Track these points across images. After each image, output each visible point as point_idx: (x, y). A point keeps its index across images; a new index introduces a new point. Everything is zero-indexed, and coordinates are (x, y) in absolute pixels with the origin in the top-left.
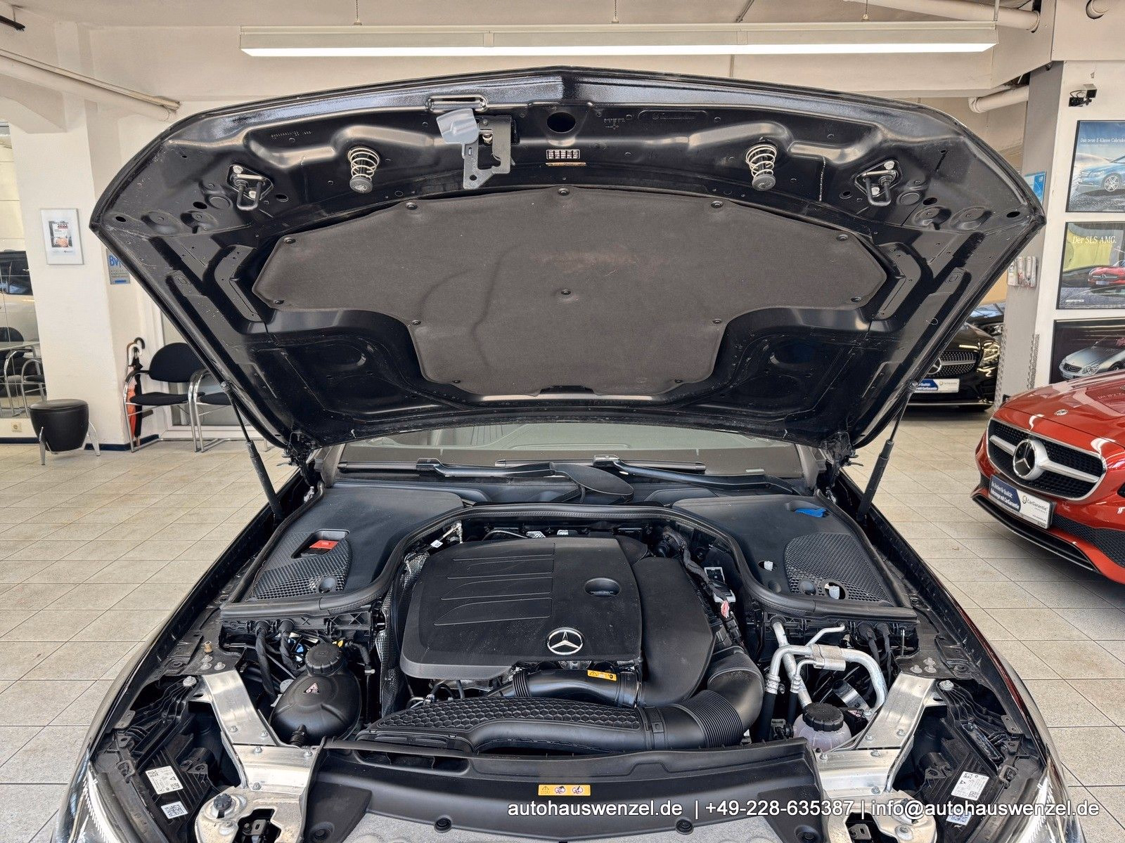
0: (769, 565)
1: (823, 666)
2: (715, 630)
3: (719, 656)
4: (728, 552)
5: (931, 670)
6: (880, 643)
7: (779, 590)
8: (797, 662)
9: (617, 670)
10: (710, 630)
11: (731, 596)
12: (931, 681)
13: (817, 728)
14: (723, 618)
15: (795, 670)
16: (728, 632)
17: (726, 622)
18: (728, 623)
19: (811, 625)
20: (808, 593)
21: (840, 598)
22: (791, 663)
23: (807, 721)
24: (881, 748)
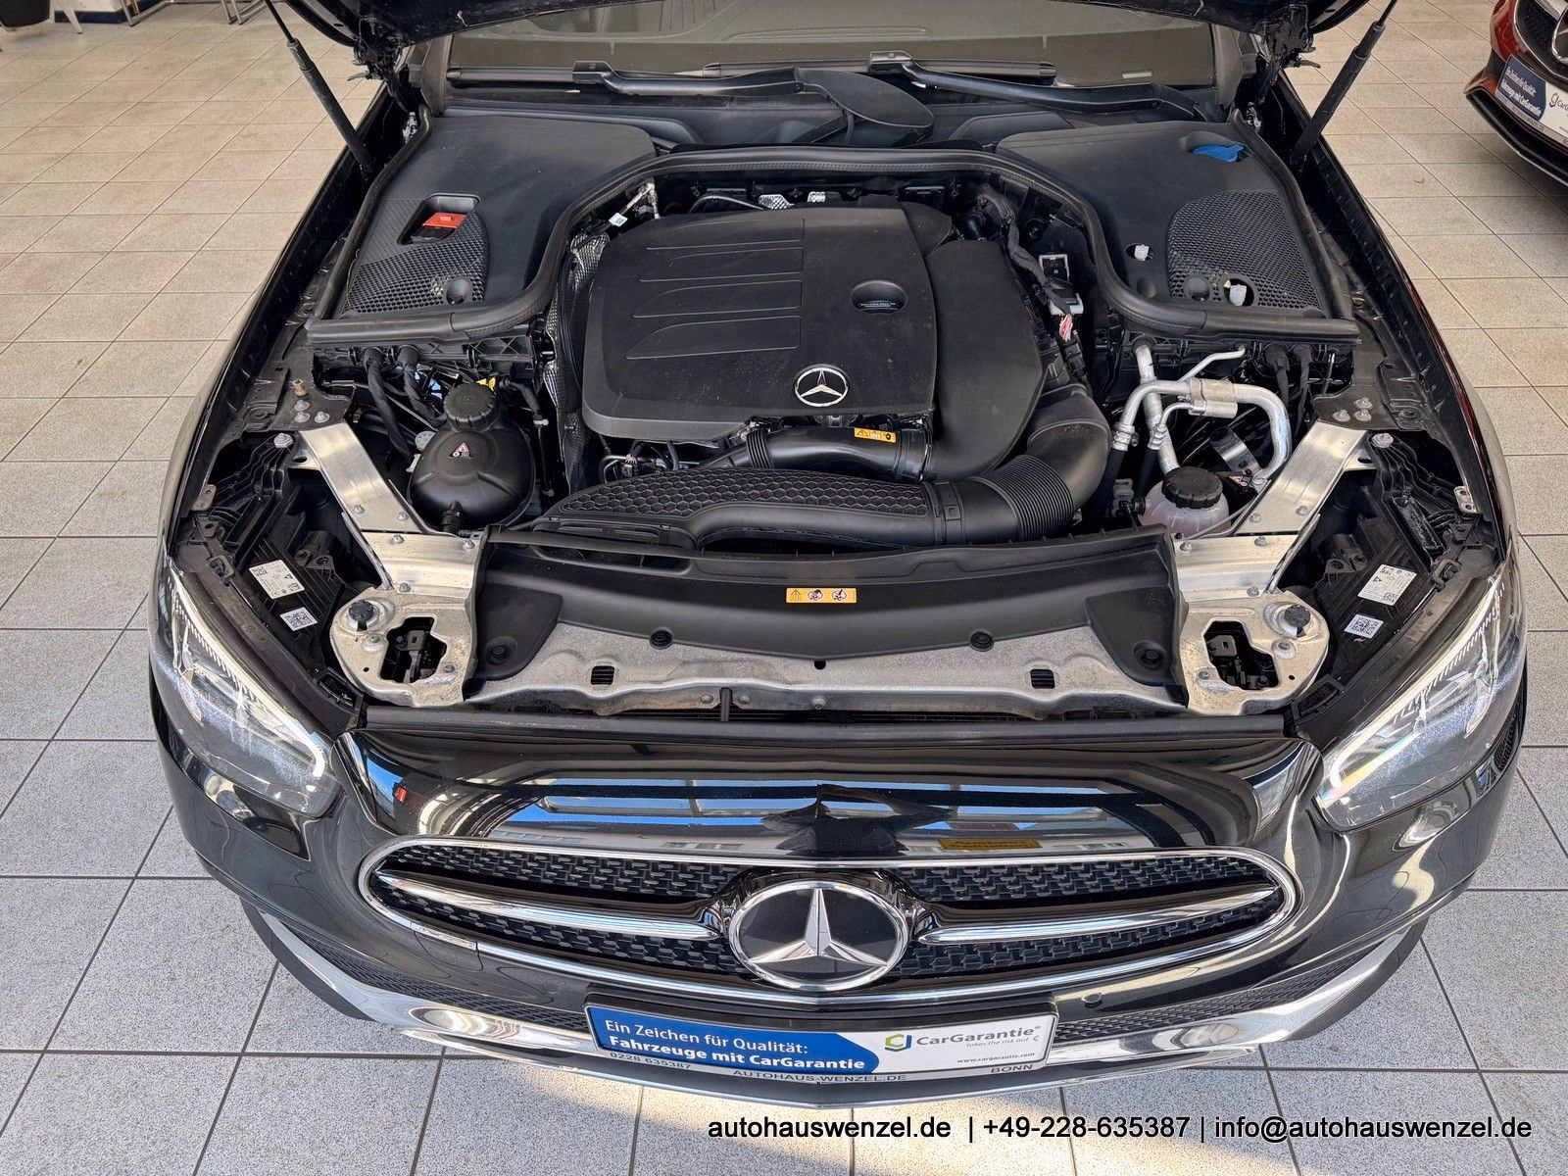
0: (1142, 252)
1: (1203, 412)
2: (1046, 360)
3: (1049, 399)
4: (1080, 228)
5: (1365, 417)
6: (1294, 375)
7: (1152, 293)
8: (1164, 407)
9: (896, 426)
10: (1039, 362)
11: (1077, 304)
12: (1362, 433)
13: (1181, 503)
14: (1060, 341)
15: (1158, 418)
16: (1065, 361)
17: (1065, 347)
18: (1067, 350)
19: (1194, 347)
20: (1196, 297)
21: (1244, 304)
22: (1155, 404)
23: (1168, 493)
24: (1270, 534)
